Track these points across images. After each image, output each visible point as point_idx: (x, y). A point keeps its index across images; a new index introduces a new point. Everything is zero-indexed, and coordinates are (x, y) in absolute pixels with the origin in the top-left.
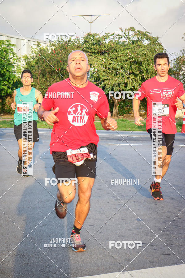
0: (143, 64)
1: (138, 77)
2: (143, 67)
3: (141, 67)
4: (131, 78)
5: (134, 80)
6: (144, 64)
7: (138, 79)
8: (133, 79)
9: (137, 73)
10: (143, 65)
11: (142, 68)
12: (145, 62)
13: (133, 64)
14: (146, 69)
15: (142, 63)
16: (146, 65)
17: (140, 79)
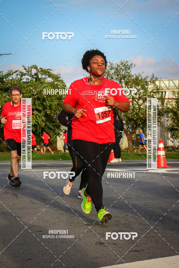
0: (46, 100)
1: (41, 113)
2: (47, 103)
4: (35, 114)
5: (37, 116)
6: (47, 100)
7: (42, 115)
8: (37, 114)
9: (40, 109)
10: (47, 102)
11: (45, 104)
12: (48, 98)
13: (36, 100)
14: (49, 105)
15: (46, 99)
16: (49, 101)
17: (44, 114)
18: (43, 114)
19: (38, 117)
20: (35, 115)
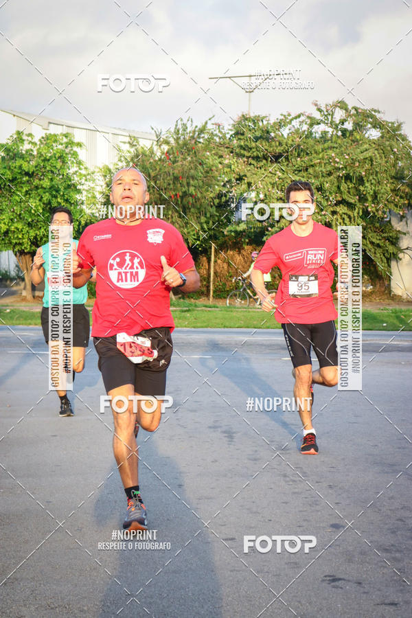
0: (365, 181)
1: (355, 210)
2: (367, 187)
3: (361, 188)
4: (341, 212)
5: (345, 217)
6: (368, 181)
7: (356, 215)
8: (344, 214)
9: (352, 201)
10: (367, 184)
11: (364, 191)
12: (371, 178)
13: (343, 181)
14: (372, 193)
15: (365, 179)
16: (372, 184)
17: (361, 214)
18: (358, 213)
19: (348, 219)
20: (341, 216)
